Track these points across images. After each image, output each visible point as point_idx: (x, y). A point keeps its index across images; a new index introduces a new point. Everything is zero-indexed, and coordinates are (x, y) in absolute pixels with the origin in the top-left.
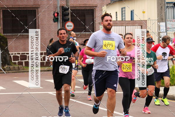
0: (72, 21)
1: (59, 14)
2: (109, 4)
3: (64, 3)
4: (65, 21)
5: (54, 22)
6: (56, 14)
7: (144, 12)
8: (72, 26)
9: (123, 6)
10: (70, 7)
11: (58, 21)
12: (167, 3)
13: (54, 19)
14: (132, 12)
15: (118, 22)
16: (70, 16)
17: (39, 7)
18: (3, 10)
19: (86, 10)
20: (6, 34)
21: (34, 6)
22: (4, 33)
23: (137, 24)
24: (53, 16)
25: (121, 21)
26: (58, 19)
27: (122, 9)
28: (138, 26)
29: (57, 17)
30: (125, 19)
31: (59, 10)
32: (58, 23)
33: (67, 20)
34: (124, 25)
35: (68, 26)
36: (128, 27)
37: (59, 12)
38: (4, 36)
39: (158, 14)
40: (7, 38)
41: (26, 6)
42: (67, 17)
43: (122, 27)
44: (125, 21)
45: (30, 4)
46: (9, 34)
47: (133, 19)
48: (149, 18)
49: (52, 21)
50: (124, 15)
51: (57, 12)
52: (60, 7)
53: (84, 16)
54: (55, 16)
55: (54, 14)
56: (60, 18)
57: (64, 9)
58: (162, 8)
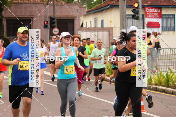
0: (58, 28)
1: (48, 22)
2: (85, 15)
3: (52, 15)
4: (52, 27)
5: (45, 28)
6: (46, 23)
7: (111, 22)
8: (57, 31)
9: (96, 17)
10: (57, 17)
11: (47, 28)
12: (127, 15)
13: (44, 26)
14: (102, 21)
15: (92, 28)
16: (56, 24)
17: (33, 17)
18: (7, 20)
19: (68, 19)
20: (9, 37)
21: (30, 16)
22: (7, 36)
23: (106, 30)
24: (44, 24)
25: (94, 28)
26: (47, 26)
27: (95, 19)
28: (107, 32)
29: (46, 25)
30: (97, 26)
31: (48, 19)
32: (47, 29)
33: (54, 27)
34: (96, 30)
35: (55, 31)
36: (99, 32)
37: (48, 21)
38: (8, 39)
39: (120, 23)
40: (9, 40)
41: (23, 17)
42: (54, 25)
43: (95, 32)
44: (97, 28)
45: (27, 15)
46: (11, 37)
47: (103, 26)
48: (115, 26)
49: (43, 27)
50: (96, 23)
51: (46, 21)
52: (49, 17)
53: (67, 24)
54: (45, 24)
55: (44, 23)
56: (49, 25)
57: (52, 19)
58: (123, 19)
